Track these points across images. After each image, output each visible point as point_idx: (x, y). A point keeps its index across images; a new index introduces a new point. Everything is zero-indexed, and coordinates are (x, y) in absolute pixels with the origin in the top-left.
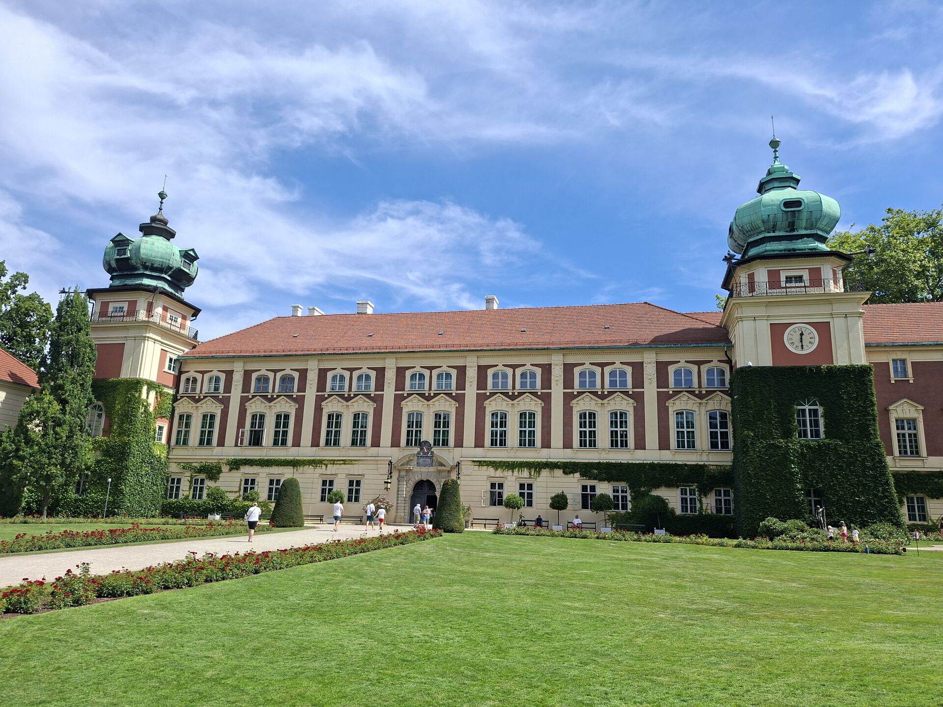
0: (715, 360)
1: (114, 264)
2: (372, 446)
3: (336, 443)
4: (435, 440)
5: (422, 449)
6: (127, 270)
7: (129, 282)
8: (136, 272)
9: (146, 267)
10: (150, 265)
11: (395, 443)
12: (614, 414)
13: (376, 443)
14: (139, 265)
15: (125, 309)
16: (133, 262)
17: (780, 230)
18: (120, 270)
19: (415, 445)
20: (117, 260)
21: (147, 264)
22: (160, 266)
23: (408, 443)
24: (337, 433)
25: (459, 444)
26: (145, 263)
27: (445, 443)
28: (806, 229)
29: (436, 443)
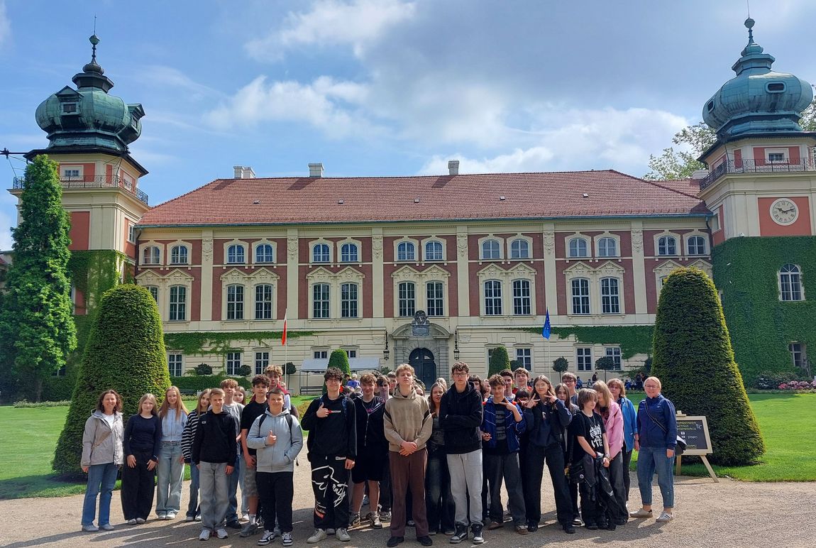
0: (696, 230)
1: (58, 121)
2: (365, 316)
3: (326, 314)
4: (429, 309)
5: (417, 319)
6: (74, 128)
7: (79, 142)
8: (86, 131)
9: (97, 125)
10: (103, 123)
11: (388, 313)
12: (605, 281)
13: (368, 313)
14: (90, 123)
15: (81, 173)
16: (84, 120)
17: (762, 110)
18: (65, 128)
19: (409, 314)
20: (64, 118)
21: (99, 122)
22: (112, 125)
23: (402, 313)
24: (326, 305)
25: (454, 312)
26: (98, 121)
27: (440, 312)
28: (785, 110)
29: (431, 312)
